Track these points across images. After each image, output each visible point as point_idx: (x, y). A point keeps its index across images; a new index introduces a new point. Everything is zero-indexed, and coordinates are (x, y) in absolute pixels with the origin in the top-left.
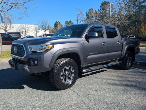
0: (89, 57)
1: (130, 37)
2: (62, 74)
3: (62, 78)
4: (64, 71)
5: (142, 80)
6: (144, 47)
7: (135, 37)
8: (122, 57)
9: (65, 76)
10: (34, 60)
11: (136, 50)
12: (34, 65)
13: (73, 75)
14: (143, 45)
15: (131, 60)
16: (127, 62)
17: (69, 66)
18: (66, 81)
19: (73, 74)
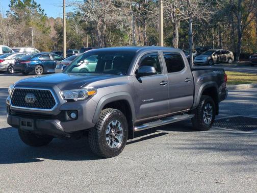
0: (143, 106)
1: (218, 53)
2: (108, 132)
3: (108, 139)
4: (110, 128)
5: (227, 142)
6: (249, 85)
7: (231, 53)
8: (194, 105)
9: (111, 136)
10: (70, 112)
11: (220, 93)
12: (70, 119)
13: (121, 135)
14: (247, 78)
15: (211, 111)
16: (204, 116)
17: (117, 121)
18: (113, 144)
19: (121, 133)
